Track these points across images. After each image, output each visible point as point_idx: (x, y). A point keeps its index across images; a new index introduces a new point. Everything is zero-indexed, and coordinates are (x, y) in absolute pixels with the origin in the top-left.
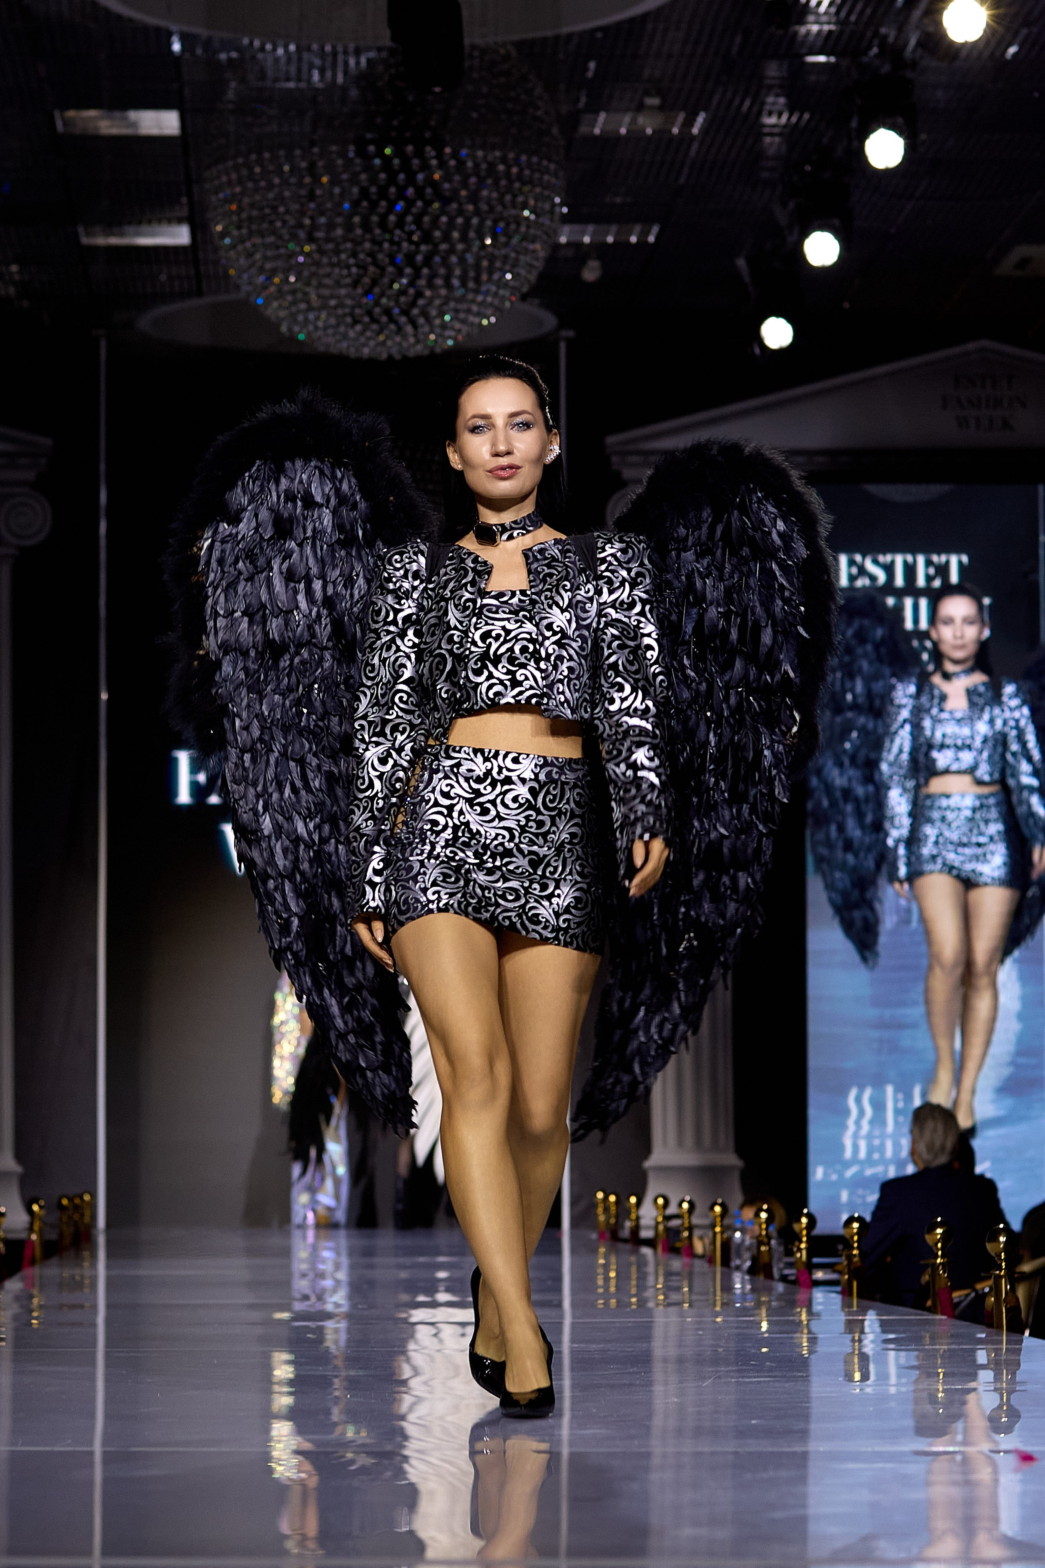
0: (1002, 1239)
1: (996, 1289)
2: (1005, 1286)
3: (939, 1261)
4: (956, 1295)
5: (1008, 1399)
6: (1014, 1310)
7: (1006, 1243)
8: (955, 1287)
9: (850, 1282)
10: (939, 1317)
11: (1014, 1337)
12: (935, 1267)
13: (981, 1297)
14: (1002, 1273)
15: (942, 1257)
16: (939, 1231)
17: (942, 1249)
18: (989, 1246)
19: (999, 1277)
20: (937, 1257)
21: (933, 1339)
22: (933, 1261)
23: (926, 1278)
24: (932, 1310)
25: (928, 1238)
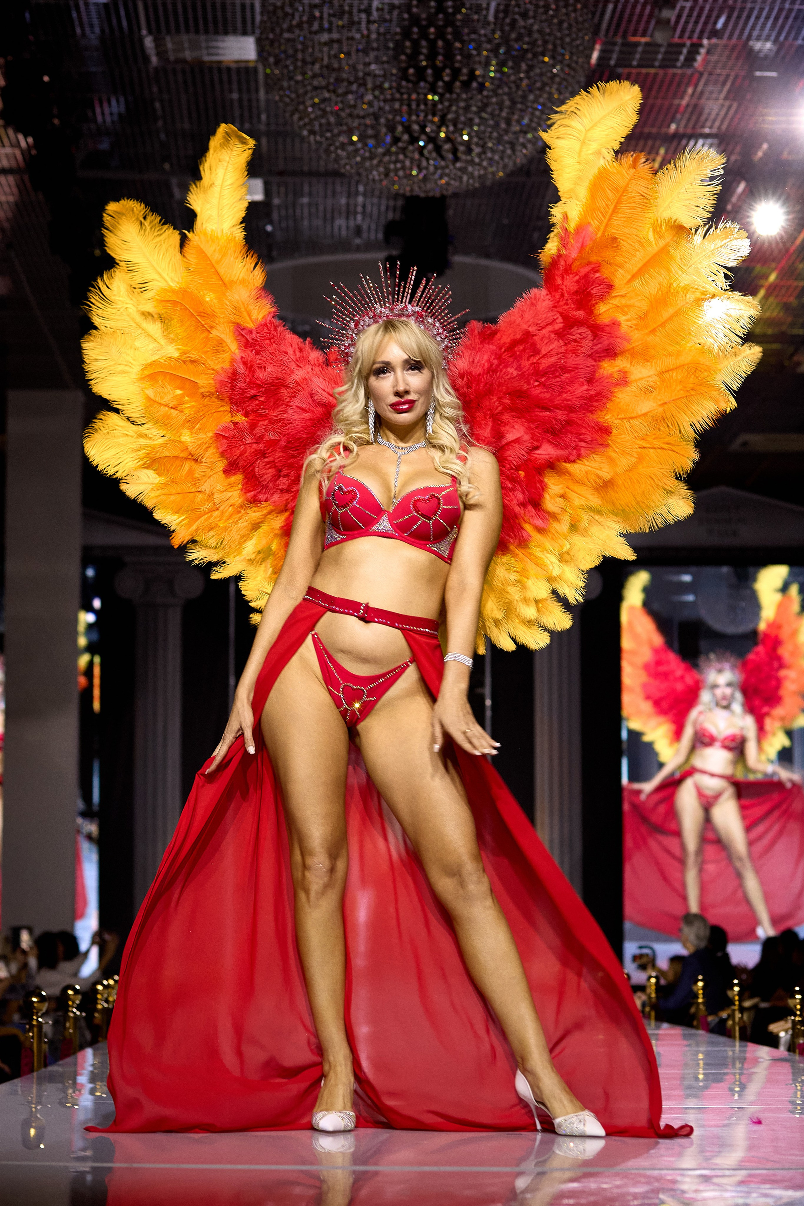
0: (736, 989)
1: (731, 1016)
2: (738, 1015)
3: (700, 1000)
4: (710, 1019)
5: (740, 1079)
6: (742, 1030)
7: (739, 992)
8: (710, 1014)
9: (649, 1013)
10: (701, 1032)
11: (744, 1043)
12: (698, 1004)
13: (723, 1021)
14: (736, 1008)
15: (703, 998)
16: (700, 984)
17: (703, 994)
18: (730, 993)
19: (734, 1010)
20: (698, 998)
21: (697, 1045)
22: (695, 1001)
23: (693, 1010)
24: (697, 1028)
25: (695, 988)
